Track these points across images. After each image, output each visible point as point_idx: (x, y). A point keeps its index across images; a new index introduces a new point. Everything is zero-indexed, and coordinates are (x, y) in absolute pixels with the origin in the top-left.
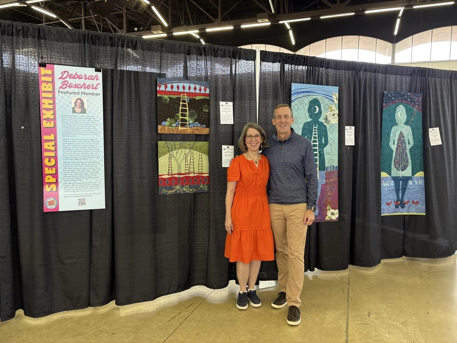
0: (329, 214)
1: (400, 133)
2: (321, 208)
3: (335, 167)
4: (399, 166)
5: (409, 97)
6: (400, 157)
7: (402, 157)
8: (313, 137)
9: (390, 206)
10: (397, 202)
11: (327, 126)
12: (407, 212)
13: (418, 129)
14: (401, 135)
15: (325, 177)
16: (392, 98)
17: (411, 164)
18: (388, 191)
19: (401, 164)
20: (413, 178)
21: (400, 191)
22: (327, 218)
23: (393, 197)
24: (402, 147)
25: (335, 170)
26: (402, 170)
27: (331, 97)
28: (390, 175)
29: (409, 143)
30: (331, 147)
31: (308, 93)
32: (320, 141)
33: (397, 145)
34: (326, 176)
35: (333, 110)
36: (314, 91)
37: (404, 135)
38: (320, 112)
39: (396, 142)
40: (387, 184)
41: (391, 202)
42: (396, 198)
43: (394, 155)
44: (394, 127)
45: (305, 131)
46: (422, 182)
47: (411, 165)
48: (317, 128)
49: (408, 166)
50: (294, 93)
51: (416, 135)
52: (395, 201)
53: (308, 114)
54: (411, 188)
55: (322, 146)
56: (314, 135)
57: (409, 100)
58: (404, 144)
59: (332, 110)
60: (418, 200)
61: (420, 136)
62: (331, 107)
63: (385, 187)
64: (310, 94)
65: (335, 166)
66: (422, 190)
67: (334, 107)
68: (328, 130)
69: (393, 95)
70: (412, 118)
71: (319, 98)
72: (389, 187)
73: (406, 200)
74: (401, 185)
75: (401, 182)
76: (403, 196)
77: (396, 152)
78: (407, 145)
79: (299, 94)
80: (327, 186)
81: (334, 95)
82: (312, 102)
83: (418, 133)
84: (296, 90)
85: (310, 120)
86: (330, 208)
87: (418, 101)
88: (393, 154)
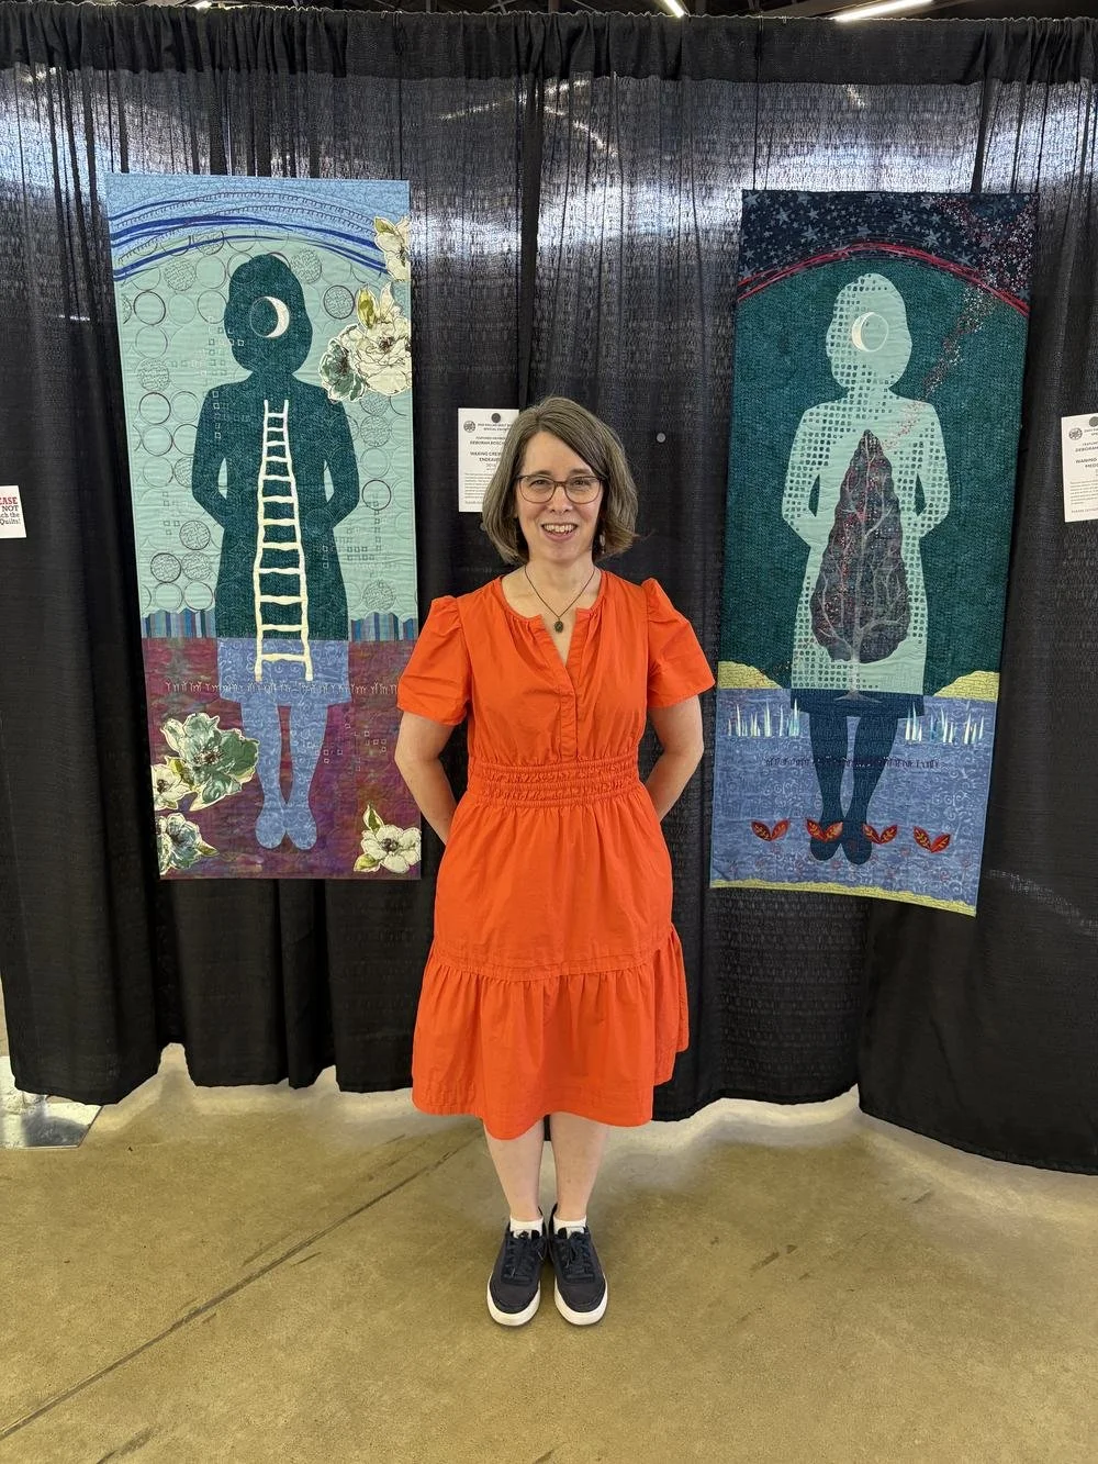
0: (371, 844)
1: (862, 443)
2: (330, 816)
3: (400, 625)
4: (848, 633)
5: (936, 218)
6: (858, 584)
7: (867, 580)
8: (263, 467)
9: (776, 841)
10: (825, 824)
11: (351, 407)
12: (884, 887)
13: (988, 419)
14: (870, 455)
15: (345, 669)
16: (799, 232)
17: (925, 625)
18: (769, 763)
19: (857, 621)
20: (928, 703)
21: (848, 771)
22: (361, 864)
23: (800, 796)
24: (869, 525)
25: (401, 636)
26: (864, 659)
27: (364, 242)
28: (785, 682)
29: (920, 506)
30: (377, 521)
31: (216, 228)
32: (311, 486)
33: (837, 512)
34: (351, 663)
35: (381, 320)
36: (250, 214)
37: (888, 453)
38: (301, 331)
39: (830, 498)
40: (761, 725)
41: (786, 823)
42: (819, 806)
43: (813, 571)
44: (814, 409)
45: (218, 436)
46: (978, 733)
47: (925, 633)
48: (284, 415)
49: (904, 635)
50: (128, 231)
51: (969, 456)
52: (809, 821)
53: (225, 345)
54: (914, 759)
55: (323, 516)
56: (269, 454)
57: (932, 238)
58: (886, 512)
59: (376, 320)
60: (946, 830)
61: (997, 465)
62: (368, 303)
63: (746, 741)
64: (231, 230)
65: (402, 619)
66: (975, 775)
67: (387, 298)
68: (353, 431)
69: (813, 214)
70: (952, 356)
71: (291, 250)
72: (773, 742)
73: (877, 821)
74: (851, 738)
75: (853, 722)
76: (862, 798)
77: (828, 551)
78: (904, 517)
79: (159, 233)
80: (361, 715)
81: (386, 229)
82: (244, 275)
83: (989, 445)
84: (136, 214)
85: (243, 374)
86: (379, 821)
87: (1001, 246)
88: (804, 561)
